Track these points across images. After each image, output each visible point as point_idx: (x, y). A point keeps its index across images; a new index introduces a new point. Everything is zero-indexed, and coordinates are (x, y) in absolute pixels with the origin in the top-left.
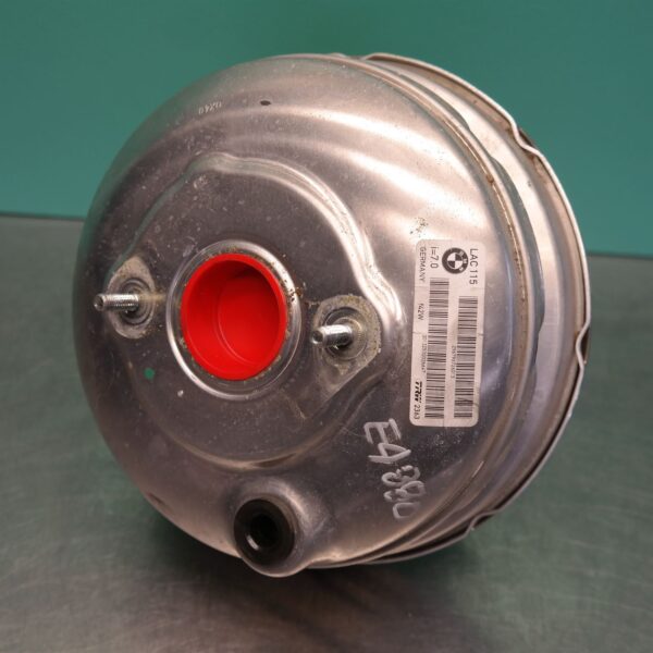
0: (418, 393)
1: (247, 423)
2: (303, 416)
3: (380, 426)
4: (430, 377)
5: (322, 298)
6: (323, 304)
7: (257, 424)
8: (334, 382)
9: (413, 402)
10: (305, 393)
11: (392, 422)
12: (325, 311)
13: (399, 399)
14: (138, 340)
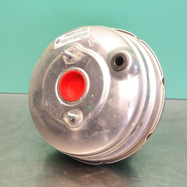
0: (82, 38)
1: (95, 74)
2: (90, 60)
3: (90, 43)
4: (79, 37)
5: (65, 64)
6: (66, 63)
7: (94, 71)
8: (81, 55)
9: (84, 38)
10: (85, 61)
11: (88, 41)
12: (67, 62)
13: (84, 41)
14: (83, 113)
